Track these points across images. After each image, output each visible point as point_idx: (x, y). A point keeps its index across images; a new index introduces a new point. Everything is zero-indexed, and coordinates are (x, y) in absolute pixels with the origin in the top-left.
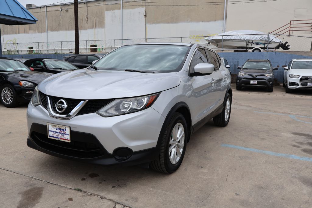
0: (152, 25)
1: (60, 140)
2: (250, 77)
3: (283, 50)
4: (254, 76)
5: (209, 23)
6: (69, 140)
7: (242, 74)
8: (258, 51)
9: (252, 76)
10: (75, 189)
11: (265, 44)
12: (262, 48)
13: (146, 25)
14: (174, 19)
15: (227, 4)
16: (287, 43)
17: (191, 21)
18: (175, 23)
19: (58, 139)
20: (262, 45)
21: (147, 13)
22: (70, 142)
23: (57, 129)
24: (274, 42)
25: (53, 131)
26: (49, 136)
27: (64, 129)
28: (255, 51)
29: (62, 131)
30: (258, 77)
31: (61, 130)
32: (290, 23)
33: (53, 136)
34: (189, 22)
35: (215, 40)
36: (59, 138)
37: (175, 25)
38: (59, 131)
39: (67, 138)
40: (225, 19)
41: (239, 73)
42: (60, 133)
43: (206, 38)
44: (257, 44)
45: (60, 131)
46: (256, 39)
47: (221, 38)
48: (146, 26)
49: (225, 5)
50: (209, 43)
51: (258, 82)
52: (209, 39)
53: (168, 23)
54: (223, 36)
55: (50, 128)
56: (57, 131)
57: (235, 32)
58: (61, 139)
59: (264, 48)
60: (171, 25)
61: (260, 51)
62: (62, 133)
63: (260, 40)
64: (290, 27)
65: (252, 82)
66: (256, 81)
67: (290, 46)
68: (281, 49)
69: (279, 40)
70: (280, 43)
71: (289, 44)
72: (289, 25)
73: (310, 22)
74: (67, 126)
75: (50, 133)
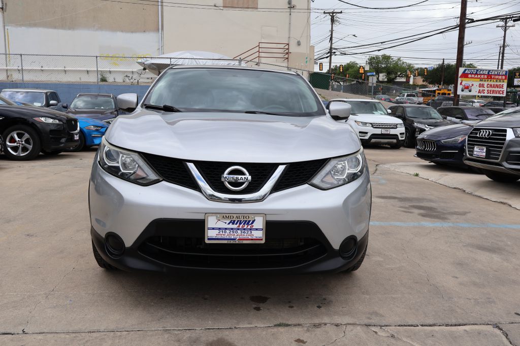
0: (19, 28)
1: (237, 242)
5: (134, 34)
6: (262, 240)
10: (275, 326)
13: (6, 27)
14: (67, 22)
15: (162, 6)
17: (101, 28)
18: (70, 29)
19: (232, 242)
21: (6, 4)
22: (263, 242)
23: (232, 222)
25: (220, 229)
26: (209, 239)
27: (249, 221)
29: (244, 224)
31: (240, 224)
32: (259, 46)
33: (219, 237)
34: (97, 30)
35: (155, 64)
36: (235, 239)
37: (70, 32)
38: (235, 226)
39: (258, 234)
40: (160, 30)
42: (238, 229)
43: (140, 60)
45: (239, 226)
47: (167, 62)
48: (6, 29)
49: (160, 7)
50: (145, 69)
52: (145, 63)
53: (55, 27)
54: (171, 58)
55: (211, 222)
56: (231, 226)
57: (188, 54)
58: (239, 239)
60: (61, 32)
62: (244, 229)
64: (259, 51)
72: (257, 49)
73: (282, 46)
74: (258, 214)
75: (211, 234)
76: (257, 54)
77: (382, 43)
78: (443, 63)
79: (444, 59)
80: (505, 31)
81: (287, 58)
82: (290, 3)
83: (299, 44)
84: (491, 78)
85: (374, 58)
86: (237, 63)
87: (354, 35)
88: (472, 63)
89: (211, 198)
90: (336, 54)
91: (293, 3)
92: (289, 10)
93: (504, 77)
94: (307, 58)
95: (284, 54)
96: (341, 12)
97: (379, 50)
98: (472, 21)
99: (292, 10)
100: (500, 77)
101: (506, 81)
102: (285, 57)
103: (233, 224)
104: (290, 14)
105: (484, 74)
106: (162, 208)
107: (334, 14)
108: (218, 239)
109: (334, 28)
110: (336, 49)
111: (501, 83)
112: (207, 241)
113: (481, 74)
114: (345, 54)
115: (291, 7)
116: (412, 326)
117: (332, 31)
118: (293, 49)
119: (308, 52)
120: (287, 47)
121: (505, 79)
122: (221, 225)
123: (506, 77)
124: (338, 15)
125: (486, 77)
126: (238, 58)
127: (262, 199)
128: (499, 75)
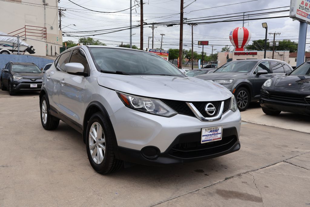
2: (30, 81)
3: (29, 54)
4: (33, 80)
6: (221, 138)
7: (17, 78)
8: (7, 53)
9: (31, 80)
10: (226, 179)
11: (13, 46)
12: (10, 50)
16: (32, 47)
20: (11, 47)
23: (211, 131)
24: (23, 45)
25: (206, 135)
26: (202, 141)
27: (217, 130)
28: (3, 53)
30: (37, 81)
31: (214, 132)
32: (25, 27)
33: (206, 140)
36: (211, 140)
39: (220, 136)
41: (14, 77)
42: (213, 134)
44: (4, 46)
46: (4, 41)
51: (38, 85)
59: (13, 51)
61: (9, 53)
62: (215, 134)
63: (8, 42)
64: (25, 31)
65: (32, 86)
66: (36, 85)
67: (35, 51)
68: (27, 53)
69: (27, 44)
70: (28, 47)
71: (34, 48)
72: (24, 30)
73: (41, 29)
74: (220, 125)
75: (203, 138)
76: (24, 33)
77: (95, 31)
78: (122, 44)
79: (122, 42)
80: (153, 30)
81: (45, 37)
82: (44, 1)
83: (52, 28)
84: (162, 54)
85: (83, 39)
86: (15, 38)
87: (74, 25)
88: (135, 45)
89: (203, 120)
90: (64, 35)
91: (47, 2)
92: (44, 6)
93: (167, 54)
94: (57, 38)
95: (42, 34)
96: (65, 10)
97: (94, 35)
98: (146, 24)
99: (46, 6)
100: (165, 54)
101: (168, 56)
102: (43, 36)
103: (211, 132)
104: (45, 9)
105: (159, 52)
106: (181, 128)
107: (61, 11)
108: (205, 141)
109: (61, 20)
110: (64, 32)
111: (166, 57)
112: (202, 143)
113: (157, 52)
114: (70, 36)
115: (45, 4)
116: (264, 168)
117: (60, 21)
118: (49, 31)
119: (58, 34)
120: (44, 30)
121: (168, 55)
122: (207, 133)
123: (168, 54)
124: (64, 11)
125: (159, 53)
126: (17, 35)
127: (220, 118)
128: (165, 53)
